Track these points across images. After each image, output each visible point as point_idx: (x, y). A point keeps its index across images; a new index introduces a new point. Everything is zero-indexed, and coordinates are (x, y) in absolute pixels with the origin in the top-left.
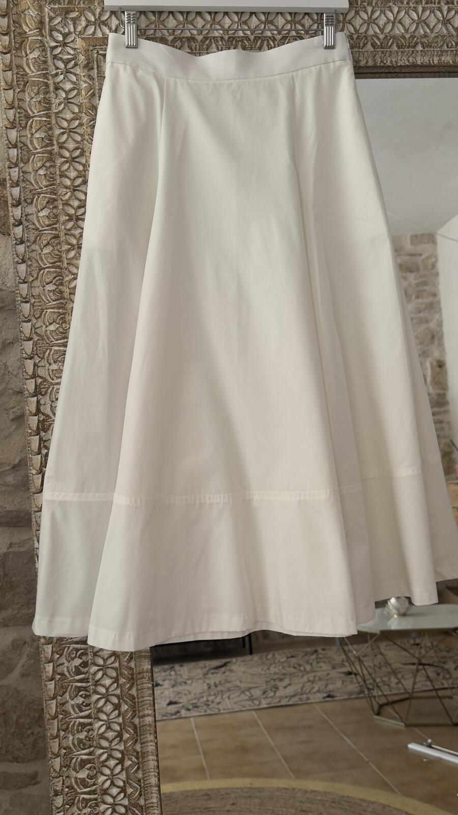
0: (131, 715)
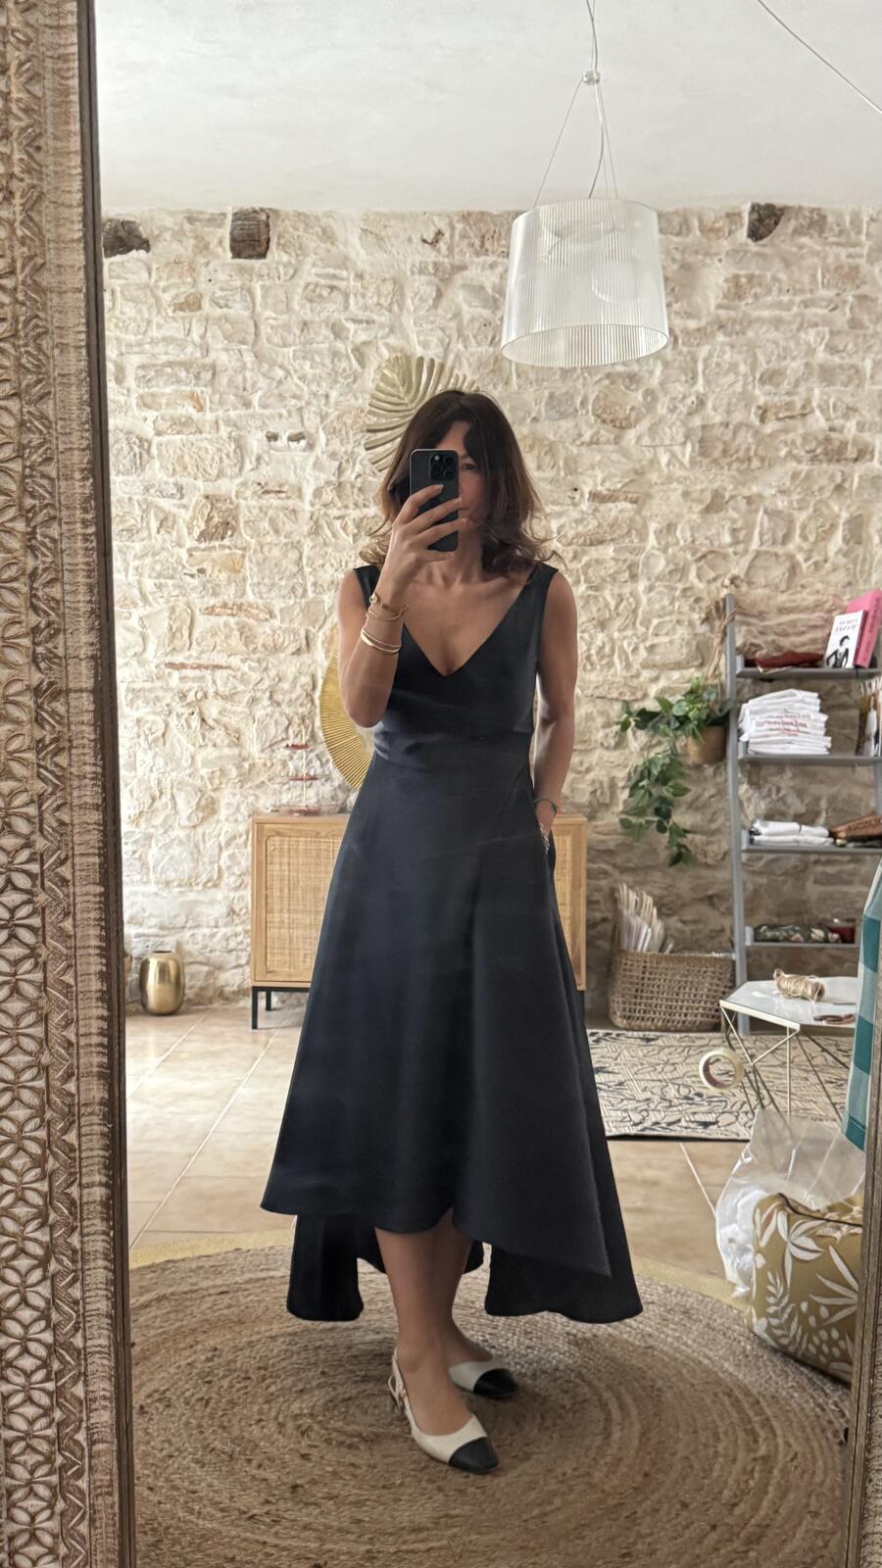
0: (65, 1181)
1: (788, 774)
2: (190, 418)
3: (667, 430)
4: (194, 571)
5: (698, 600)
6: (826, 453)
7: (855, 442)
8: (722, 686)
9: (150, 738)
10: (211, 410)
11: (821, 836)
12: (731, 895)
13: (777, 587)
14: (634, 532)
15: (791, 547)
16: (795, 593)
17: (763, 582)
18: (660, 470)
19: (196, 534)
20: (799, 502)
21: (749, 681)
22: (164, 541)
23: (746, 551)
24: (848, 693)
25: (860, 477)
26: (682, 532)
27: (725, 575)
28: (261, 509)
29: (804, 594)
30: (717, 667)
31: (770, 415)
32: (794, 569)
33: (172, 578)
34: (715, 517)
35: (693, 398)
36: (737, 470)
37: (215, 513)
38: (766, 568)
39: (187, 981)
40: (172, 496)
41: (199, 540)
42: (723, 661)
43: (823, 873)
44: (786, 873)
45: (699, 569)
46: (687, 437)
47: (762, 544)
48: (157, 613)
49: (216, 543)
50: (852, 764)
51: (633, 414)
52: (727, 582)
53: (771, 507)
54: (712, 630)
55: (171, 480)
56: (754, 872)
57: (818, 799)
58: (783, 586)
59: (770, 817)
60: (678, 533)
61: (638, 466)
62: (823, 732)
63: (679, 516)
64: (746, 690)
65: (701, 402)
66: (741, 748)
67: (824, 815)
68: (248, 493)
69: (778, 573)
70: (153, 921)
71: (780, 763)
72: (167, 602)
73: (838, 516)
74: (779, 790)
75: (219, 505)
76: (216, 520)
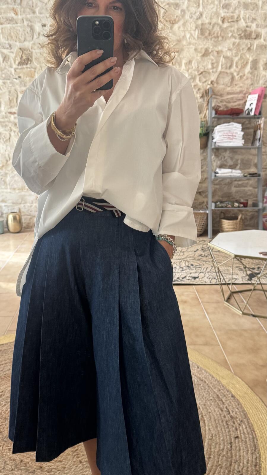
1: (228, 152)
2: (13, 18)
3: (189, 25)
4: (17, 77)
5: (199, 89)
6: (245, 35)
7: (255, 31)
8: (207, 121)
9: (5, 140)
10: (21, 15)
11: (239, 173)
12: (207, 191)
13: (227, 85)
14: (177, 63)
15: (232, 70)
16: (233, 87)
17: (222, 83)
18: (186, 40)
19: (17, 62)
20: (235, 53)
21: (216, 119)
22: (5, 65)
23: (216, 71)
24: (250, 123)
25: (257, 45)
26: (194, 63)
27: (209, 80)
28: (41, 53)
29: (236, 88)
30: (205, 115)
31: (226, 21)
32: (233, 78)
33: (9, 79)
34: (206, 58)
35: (198, 13)
36: (214, 41)
37: (24, 55)
38: (223, 78)
39: (23, 221)
40: (8, 48)
41: (18, 65)
42: (207, 112)
43: (238, 184)
44: (225, 184)
45: (200, 78)
46: (196, 28)
47: (222, 68)
48: (4, 93)
49: (25, 66)
50: (250, 149)
51: (177, 19)
52: (209, 83)
53: (225, 55)
54: (204, 100)
55: (7, 42)
56: (215, 184)
57: (237, 160)
58: (229, 85)
59: (221, 166)
60: (193, 64)
61: (179, 38)
62: (241, 138)
63: (193, 58)
64: (215, 122)
65: (201, 15)
66: (213, 144)
67: (239, 165)
68: (36, 47)
69: (227, 79)
70: (10, 201)
71: (225, 149)
72: (8, 89)
73: (249, 59)
74: (224, 157)
75: (25, 52)
76: (24, 57)
